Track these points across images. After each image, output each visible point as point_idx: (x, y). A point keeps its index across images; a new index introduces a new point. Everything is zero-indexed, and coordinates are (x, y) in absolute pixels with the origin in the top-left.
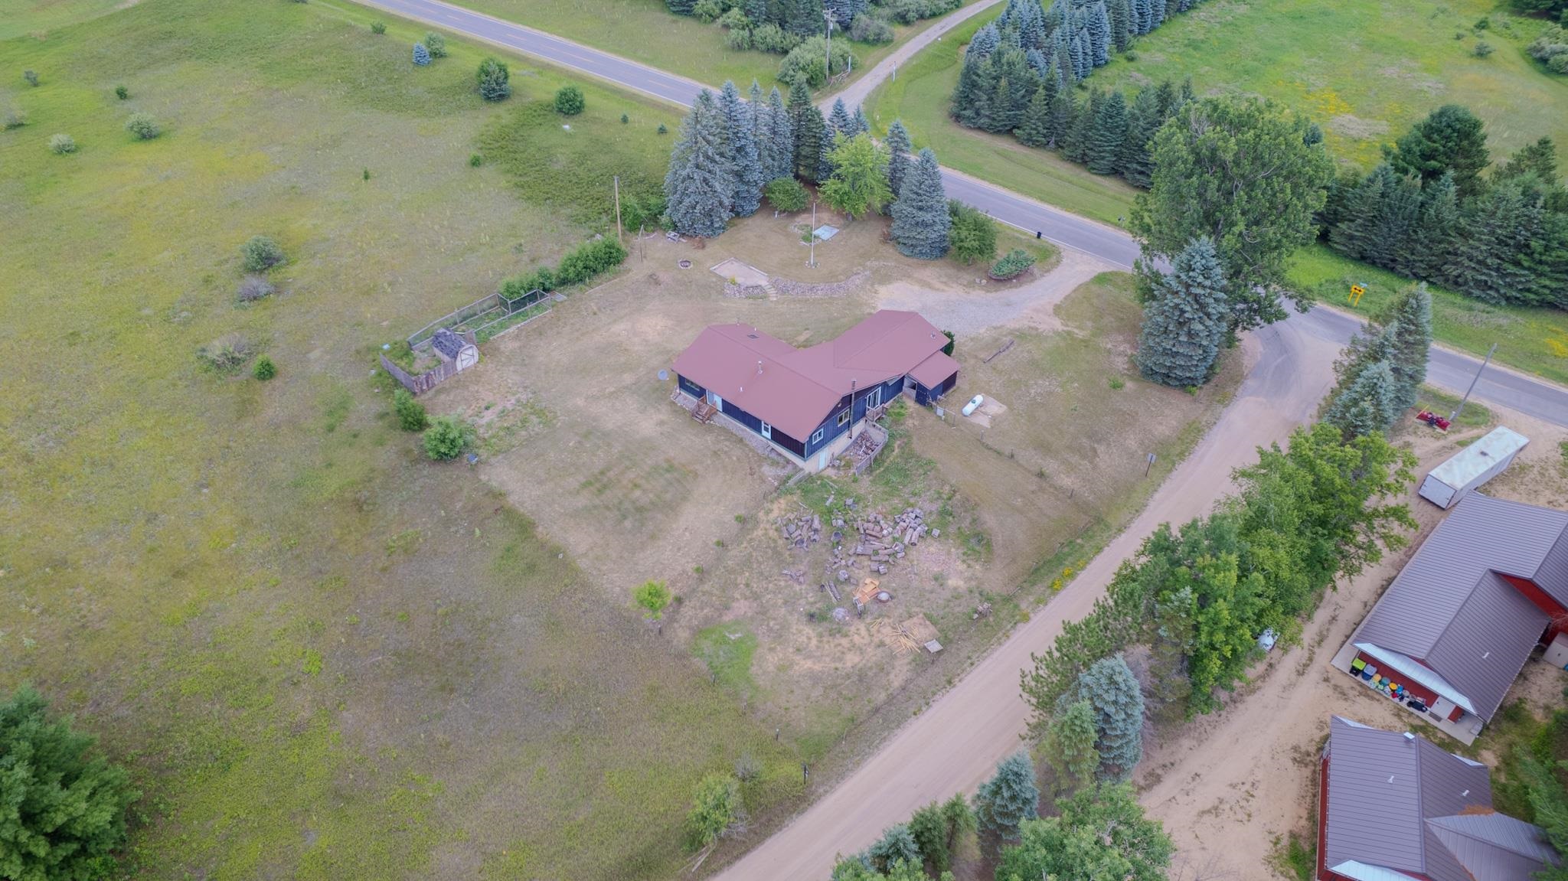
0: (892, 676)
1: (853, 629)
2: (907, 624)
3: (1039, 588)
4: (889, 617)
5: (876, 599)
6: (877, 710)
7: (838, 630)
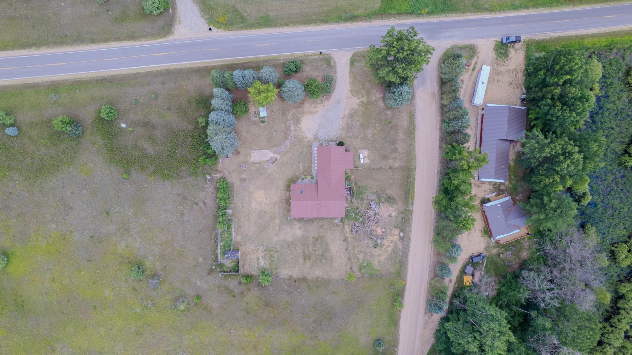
0: (399, 247)
1: (384, 242)
2: (392, 232)
3: (410, 201)
4: (388, 234)
5: (383, 232)
6: (402, 256)
7: (382, 245)
